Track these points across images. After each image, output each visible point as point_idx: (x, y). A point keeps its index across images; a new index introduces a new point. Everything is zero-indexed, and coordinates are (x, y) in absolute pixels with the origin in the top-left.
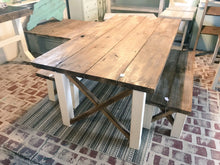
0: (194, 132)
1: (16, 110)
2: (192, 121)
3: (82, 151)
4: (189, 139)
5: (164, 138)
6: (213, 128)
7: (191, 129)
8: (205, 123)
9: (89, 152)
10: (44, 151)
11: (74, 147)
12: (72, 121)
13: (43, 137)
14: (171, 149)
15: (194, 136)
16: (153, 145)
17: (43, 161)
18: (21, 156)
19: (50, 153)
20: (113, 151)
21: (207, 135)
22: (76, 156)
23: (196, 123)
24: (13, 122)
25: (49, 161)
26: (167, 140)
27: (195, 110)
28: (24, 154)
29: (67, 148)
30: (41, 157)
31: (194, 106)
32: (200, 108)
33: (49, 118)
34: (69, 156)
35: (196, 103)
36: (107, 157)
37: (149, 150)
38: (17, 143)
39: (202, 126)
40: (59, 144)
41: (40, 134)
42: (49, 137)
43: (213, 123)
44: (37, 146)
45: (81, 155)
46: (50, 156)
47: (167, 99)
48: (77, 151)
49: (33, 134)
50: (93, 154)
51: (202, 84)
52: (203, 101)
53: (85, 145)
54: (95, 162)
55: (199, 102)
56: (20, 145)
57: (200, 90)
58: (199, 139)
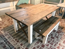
0: (51, 44)
1: (6, 25)
2: (52, 40)
6: (58, 44)
7: (50, 43)
8: (56, 42)
9: (17, 41)
11: (14, 38)
14: (40, 47)
16: (36, 44)
17: (5, 39)
18: (1, 37)
19: (8, 38)
20: (23, 42)
21: (55, 46)
23: (53, 41)
25: (7, 40)
26: (40, 44)
27: (55, 37)
28: (2, 37)
29: (12, 38)
30: (5, 38)
31: (55, 36)
32: (57, 37)
34: (12, 40)
35: (57, 35)
36: (21, 43)
37: (33, 45)
38: (2, 33)
39: (55, 43)
40: (11, 36)
41: (8, 33)
42: (10, 34)
44: (6, 35)
45: (15, 41)
47: (40, 31)
50: (18, 41)
51: (63, 30)
52: (60, 35)
53: (17, 39)
55: (58, 35)
57: (61, 31)
58: (51, 46)
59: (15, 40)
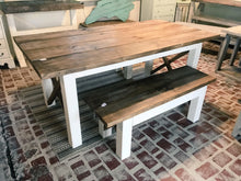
2: (158, 153)
4: (131, 165)
5: (108, 151)
7: (146, 158)
8: (169, 163)
9: (37, 131)
10: (13, 115)
11: (31, 122)
13: (23, 106)
14: (102, 164)
15: (141, 166)
16: (91, 152)
17: (5, 121)
19: (16, 119)
21: (156, 173)
22: (27, 128)
23: (159, 156)
25: (9, 122)
26: (108, 154)
29: (28, 120)
30: (7, 118)
31: (178, 140)
32: (185, 146)
34: (23, 126)
36: (45, 140)
39: (164, 163)
40: (27, 115)
42: (27, 107)
43: (180, 166)
44: (13, 109)
45: (31, 129)
46: (12, 119)
47: (104, 105)
48: (31, 126)
51: (224, 125)
52: (198, 142)
53: (41, 125)
54: (33, 139)
55: (192, 140)
58: (142, 171)
59: (34, 127)
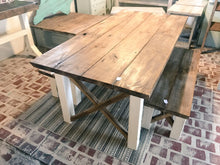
0: (194, 134)
1: (20, 105)
2: (193, 122)
3: (80, 149)
4: (188, 141)
5: (163, 139)
6: (214, 131)
7: (192, 130)
8: (206, 126)
9: (87, 151)
10: (44, 148)
11: (73, 144)
12: (72, 119)
13: (44, 134)
14: (169, 151)
15: (194, 139)
16: (152, 146)
17: (42, 158)
18: (22, 152)
19: (50, 149)
21: (207, 137)
22: (74, 153)
23: (197, 124)
24: (16, 117)
25: (48, 157)
26: (165, 141)
27: (197, 111)
28: (25, 150)
29: (66, 145)
30: (41, 153)
31: (195, 107)
32: (203, 109)
33: (51, 114)
34: (67, 153)
35: (199, 103)
37: (147, 151)
38: (19, 138)
39: (203, 128)
40: (59, 141)
41: (41, 130)
43: (214, 126)
44: (37, 142)
45: (79, 152)
46: (49, 152)
48: (75, 149)
49: (35, 130)
51: (207, 83)
52: (206, 102)
53: (84, 144)
54: (92, 161)
55: (202, 103)
56: (22, 141)
57: (204, 90)
58: (199, 141)
